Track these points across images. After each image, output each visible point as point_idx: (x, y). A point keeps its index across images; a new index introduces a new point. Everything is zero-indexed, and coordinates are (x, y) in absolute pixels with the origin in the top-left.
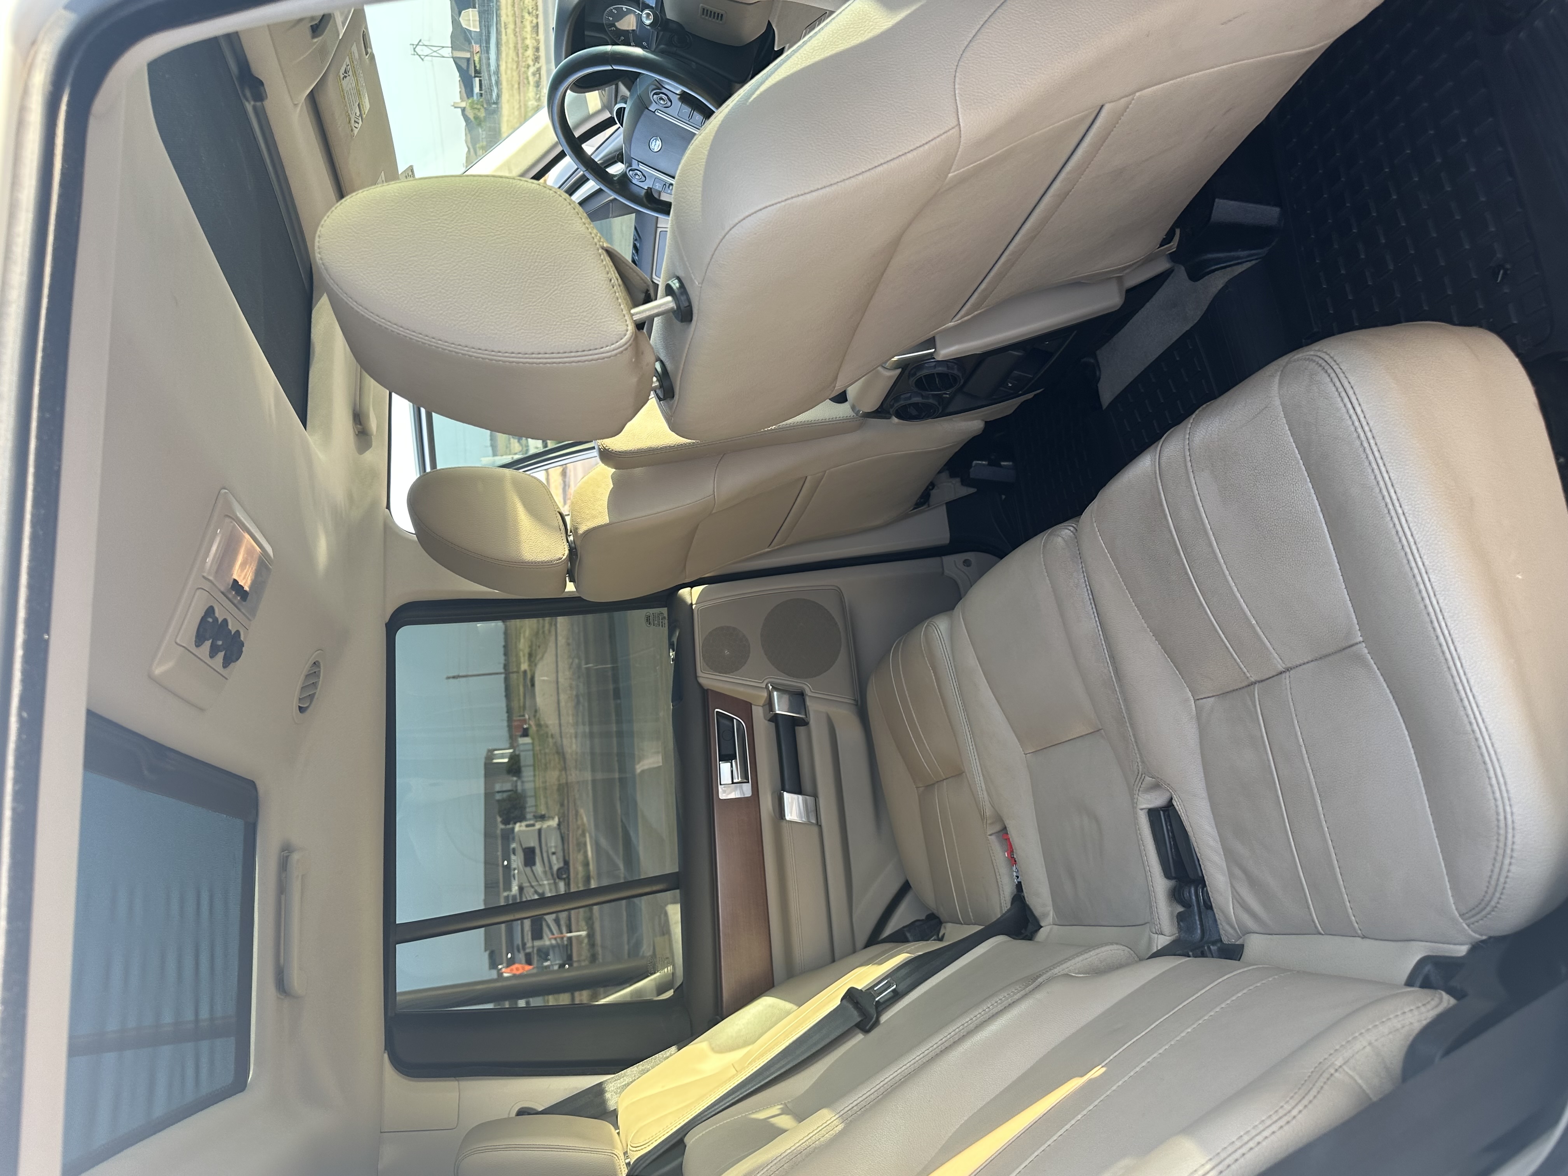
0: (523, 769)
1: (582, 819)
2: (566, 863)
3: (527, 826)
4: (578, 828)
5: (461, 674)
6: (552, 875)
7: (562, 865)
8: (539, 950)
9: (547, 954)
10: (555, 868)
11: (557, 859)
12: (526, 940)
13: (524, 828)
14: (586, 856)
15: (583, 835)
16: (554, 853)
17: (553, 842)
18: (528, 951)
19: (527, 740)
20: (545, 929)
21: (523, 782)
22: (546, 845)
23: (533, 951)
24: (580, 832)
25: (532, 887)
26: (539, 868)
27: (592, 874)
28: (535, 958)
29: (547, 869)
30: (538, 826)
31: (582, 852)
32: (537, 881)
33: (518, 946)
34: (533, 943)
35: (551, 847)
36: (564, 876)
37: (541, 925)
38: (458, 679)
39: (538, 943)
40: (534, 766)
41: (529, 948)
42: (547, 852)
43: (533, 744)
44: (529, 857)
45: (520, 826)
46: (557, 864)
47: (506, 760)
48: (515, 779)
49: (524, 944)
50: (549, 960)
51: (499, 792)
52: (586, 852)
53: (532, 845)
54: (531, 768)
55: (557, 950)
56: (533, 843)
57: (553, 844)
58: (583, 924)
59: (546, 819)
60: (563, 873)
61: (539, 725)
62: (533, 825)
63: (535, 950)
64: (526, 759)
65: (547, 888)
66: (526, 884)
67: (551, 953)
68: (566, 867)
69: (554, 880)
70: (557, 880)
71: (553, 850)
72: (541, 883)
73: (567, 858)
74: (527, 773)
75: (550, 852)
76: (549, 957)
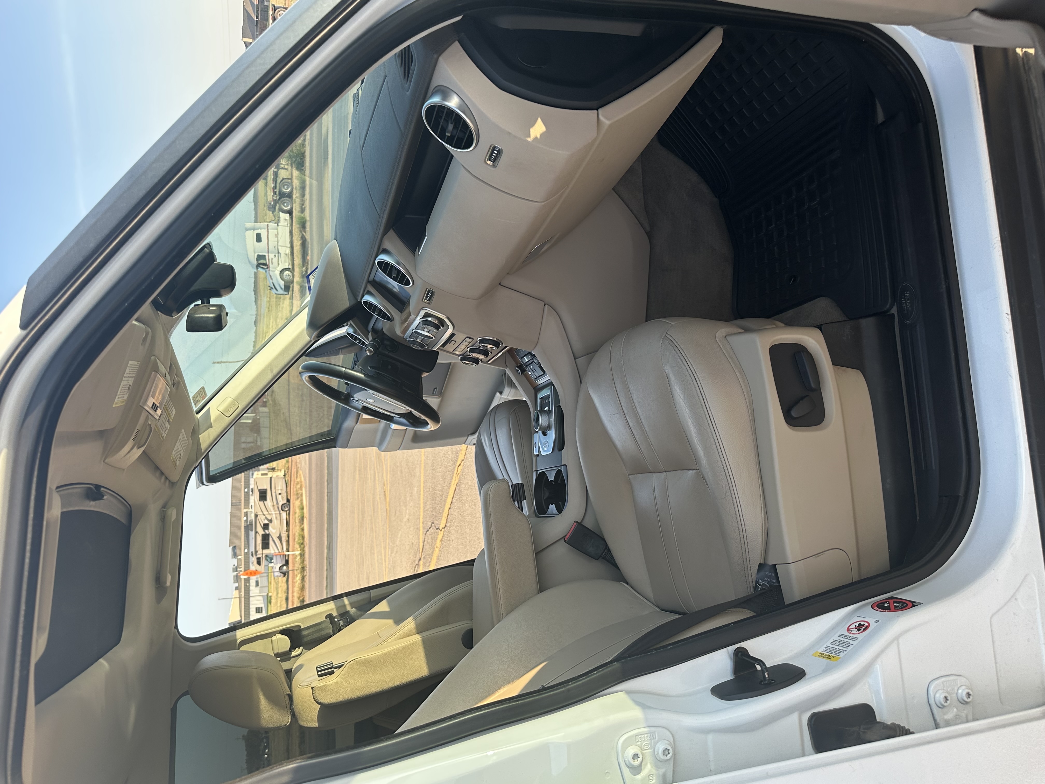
0: (262, 429)
1: (301, 478)
2: (288, 501)
3: (262, 475)
4: (297, 484)
5: (223, 361)
6: (278, 508)
7: (285, 502)
8: (266, 556)
9: (272, 559)
10: (280, 504)
11: (282, 498)
12: (257, 549)
13: (260, 476)
14: (302, 503)
15: (301, 488)
16: (280, 494)
17: (280, 486)
18: (258, 556)
19: (265, 410)
20: (271, 543)
21: (261, 438)
22: (275, 488)
23: (262, 557)
24: (299, 486)
25: (264, 515)
26: (269, 502)
27: (305, 515)
28: (263, 562)
29: (275, 503)
30: (270, 475)
31: (299, 499)
32: (268, 512)
33: (252, 552)
34: (262, 551)
35: (278, 490)
36: (286, 509)
37: (268, 540)
38: (221, 364)
39: (266, 551)
40: (270, 428)
41: (259, 554)
42: (276, 493)
43: (269, 412)
44: (263, 496)
45: (258, 474)
46: (282, 501)
47: (250, 421)
48: (256, 435)
49: (256, 552)
50: (272, 563)
51: (244, 443)
52: (302, 500)
53: (265, 488)
54: (268, 429)
55: (278, 557)
56: (266, 486)
57: (280, 488)
58: (297, 546)
59: (276, 471)
60: (286, 507)
61: (274, 401)
62: (266, 474)
63: (264, 556)
64: (264, 422)
65: (274, 516)
66: (259, 513)
67: (274, 558)
68: (288, 503)
69: (280, 511)
70: (281, 512)
71: (280, 492)
72: (270, 513)
73: (289, 497)
74: (265, 432)
75: (277, 493)
76: (273, 561)
